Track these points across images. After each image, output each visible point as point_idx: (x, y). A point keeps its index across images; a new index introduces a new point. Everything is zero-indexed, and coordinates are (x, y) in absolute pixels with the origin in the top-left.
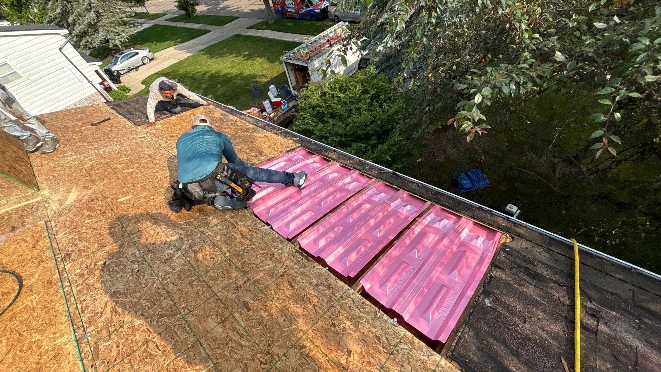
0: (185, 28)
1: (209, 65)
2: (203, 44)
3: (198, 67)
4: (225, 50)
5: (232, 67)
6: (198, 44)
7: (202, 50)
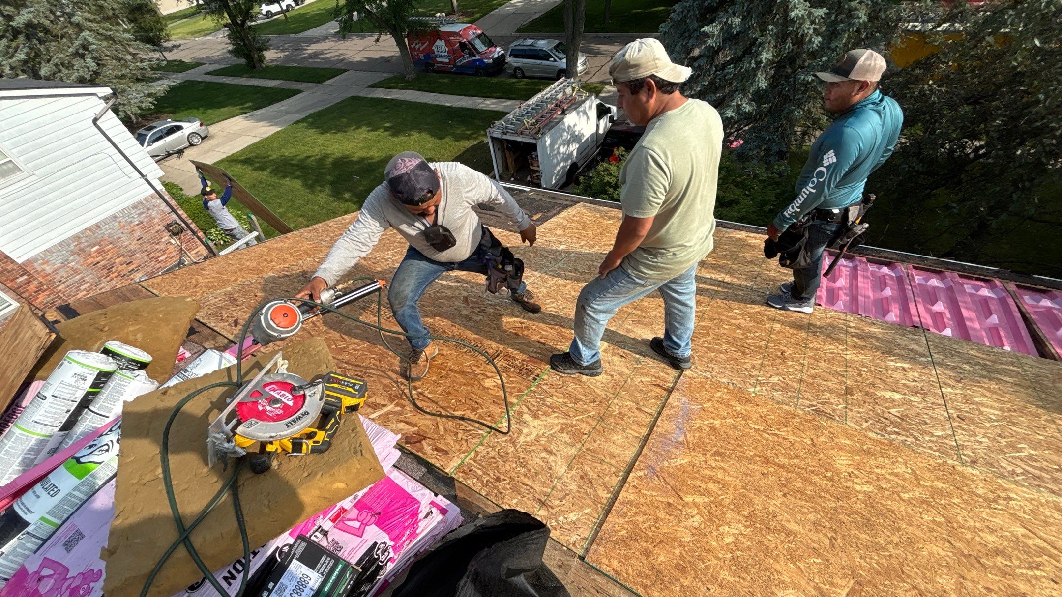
0: (251, 86)
1: (323, 145)
2: (297, 112)
3: (303, 148)
4: (344, 120)
5: (369, 148)
6: (286, 112)
7: (298, 122)
